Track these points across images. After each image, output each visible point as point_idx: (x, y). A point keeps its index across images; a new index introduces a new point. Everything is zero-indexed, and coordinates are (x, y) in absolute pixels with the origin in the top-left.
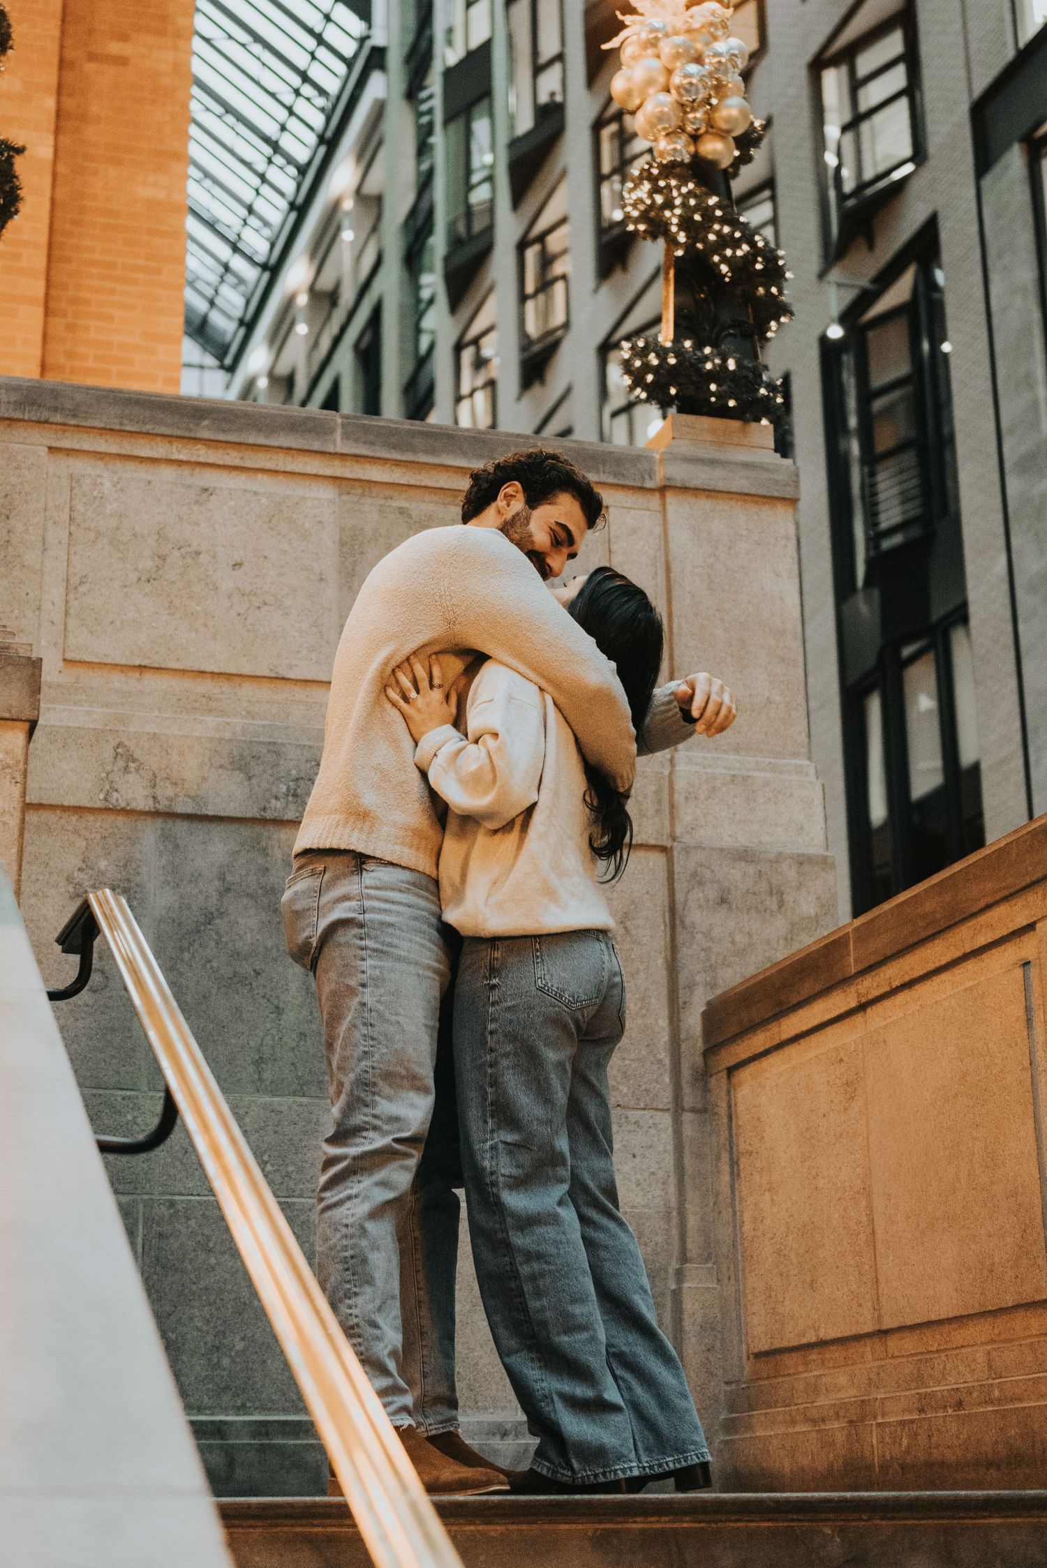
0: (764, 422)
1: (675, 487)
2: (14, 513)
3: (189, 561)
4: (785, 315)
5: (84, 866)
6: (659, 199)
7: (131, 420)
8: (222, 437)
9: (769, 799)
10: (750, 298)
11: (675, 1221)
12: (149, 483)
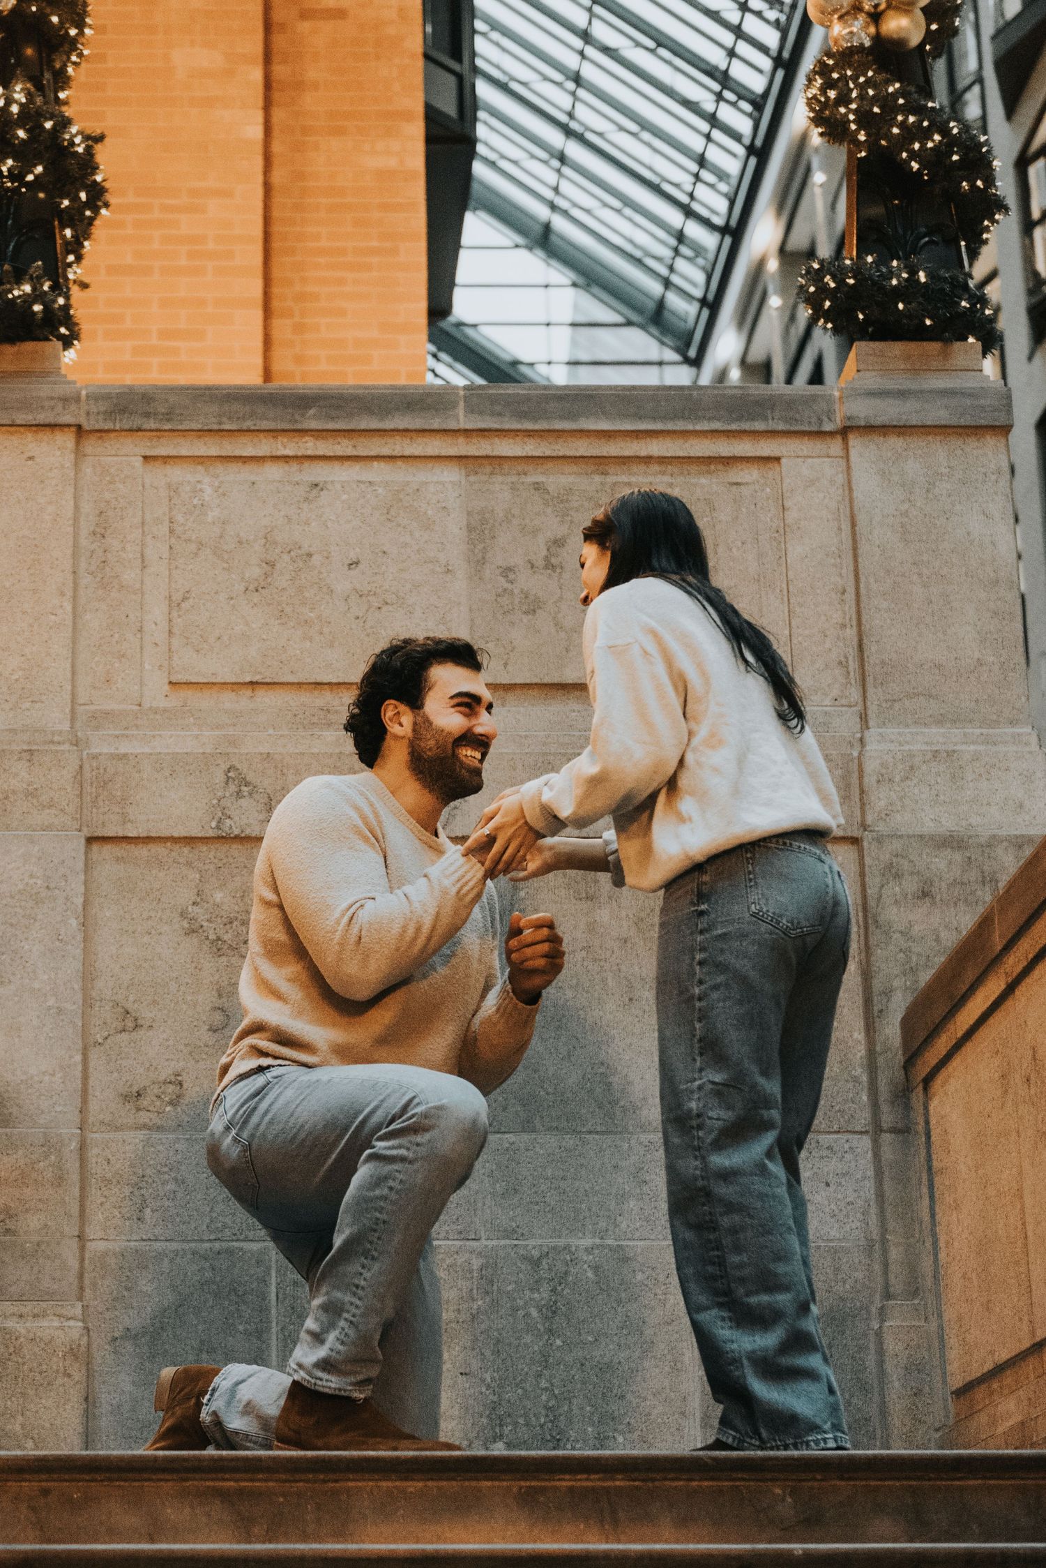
0: (971, 340)
1: (858, 427)
2: (109, 532)
3: (301, 564)
4: (999, 211)
5: (199, 900)
6: (832, 94)
7: (229, 418)
8: (331, 426)
9: (980, 775)
10: (953, 194)
11: (877, 1254)
12: (253, 483)
